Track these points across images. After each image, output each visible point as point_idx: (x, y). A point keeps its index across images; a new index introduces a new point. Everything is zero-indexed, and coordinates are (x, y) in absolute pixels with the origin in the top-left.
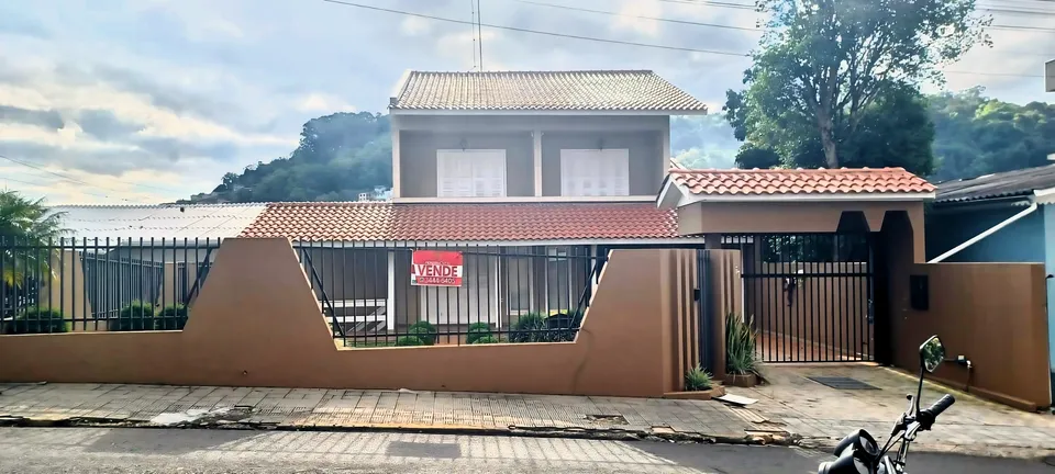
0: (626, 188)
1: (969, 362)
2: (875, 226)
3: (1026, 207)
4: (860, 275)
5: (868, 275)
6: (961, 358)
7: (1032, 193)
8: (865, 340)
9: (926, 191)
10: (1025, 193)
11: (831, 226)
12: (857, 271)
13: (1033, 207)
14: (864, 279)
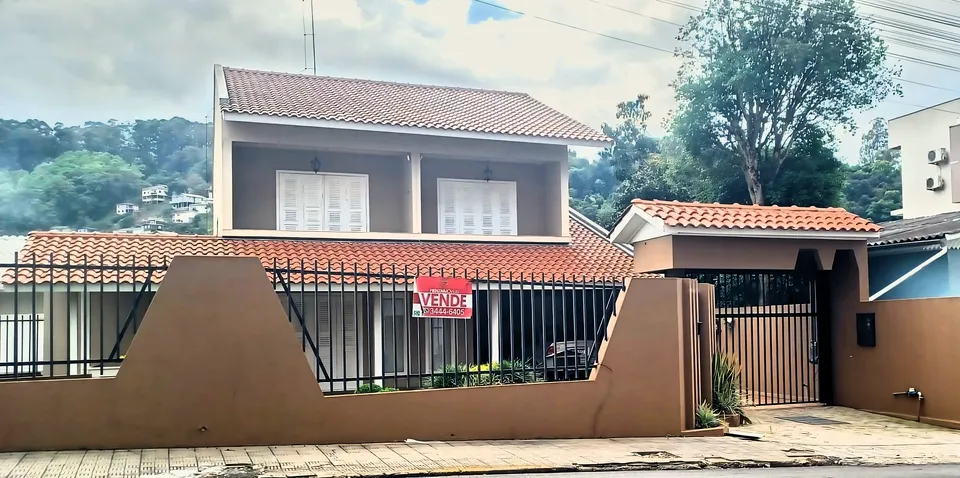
0: (514, 229)
1: (920, 394)
2: (827, 264)
3: (940, 250)
4: (807, 315)
5: (812, 314)
6: (912, 390)
7: (944, 236)
8: (805, 383)
9: (872, 230)
10: (937, 237)
11: (790, 264)
12: (804, 311)
13: (944, 250)
14: (810, 318)
